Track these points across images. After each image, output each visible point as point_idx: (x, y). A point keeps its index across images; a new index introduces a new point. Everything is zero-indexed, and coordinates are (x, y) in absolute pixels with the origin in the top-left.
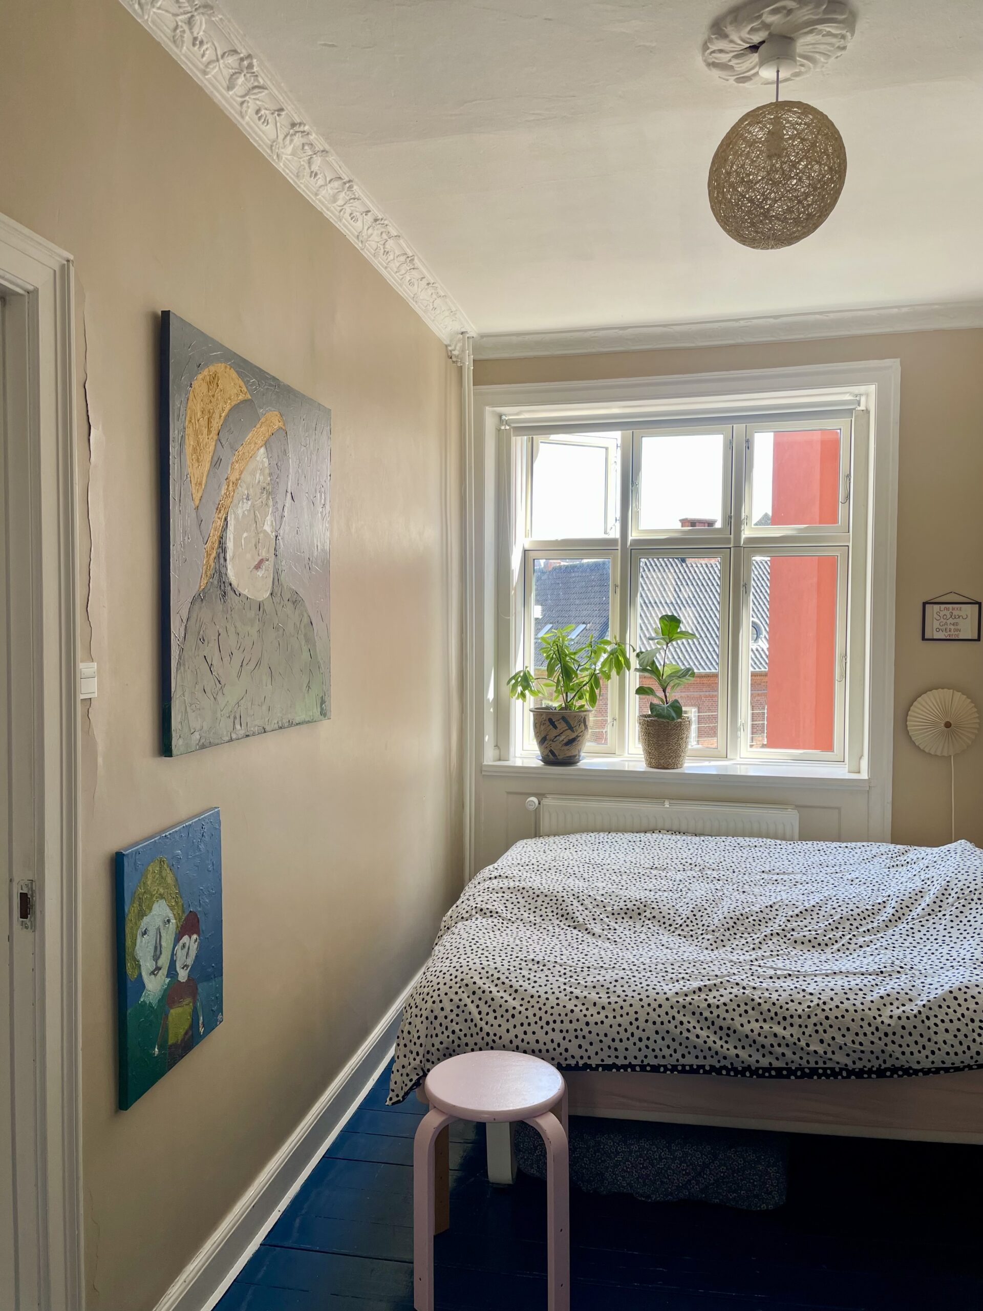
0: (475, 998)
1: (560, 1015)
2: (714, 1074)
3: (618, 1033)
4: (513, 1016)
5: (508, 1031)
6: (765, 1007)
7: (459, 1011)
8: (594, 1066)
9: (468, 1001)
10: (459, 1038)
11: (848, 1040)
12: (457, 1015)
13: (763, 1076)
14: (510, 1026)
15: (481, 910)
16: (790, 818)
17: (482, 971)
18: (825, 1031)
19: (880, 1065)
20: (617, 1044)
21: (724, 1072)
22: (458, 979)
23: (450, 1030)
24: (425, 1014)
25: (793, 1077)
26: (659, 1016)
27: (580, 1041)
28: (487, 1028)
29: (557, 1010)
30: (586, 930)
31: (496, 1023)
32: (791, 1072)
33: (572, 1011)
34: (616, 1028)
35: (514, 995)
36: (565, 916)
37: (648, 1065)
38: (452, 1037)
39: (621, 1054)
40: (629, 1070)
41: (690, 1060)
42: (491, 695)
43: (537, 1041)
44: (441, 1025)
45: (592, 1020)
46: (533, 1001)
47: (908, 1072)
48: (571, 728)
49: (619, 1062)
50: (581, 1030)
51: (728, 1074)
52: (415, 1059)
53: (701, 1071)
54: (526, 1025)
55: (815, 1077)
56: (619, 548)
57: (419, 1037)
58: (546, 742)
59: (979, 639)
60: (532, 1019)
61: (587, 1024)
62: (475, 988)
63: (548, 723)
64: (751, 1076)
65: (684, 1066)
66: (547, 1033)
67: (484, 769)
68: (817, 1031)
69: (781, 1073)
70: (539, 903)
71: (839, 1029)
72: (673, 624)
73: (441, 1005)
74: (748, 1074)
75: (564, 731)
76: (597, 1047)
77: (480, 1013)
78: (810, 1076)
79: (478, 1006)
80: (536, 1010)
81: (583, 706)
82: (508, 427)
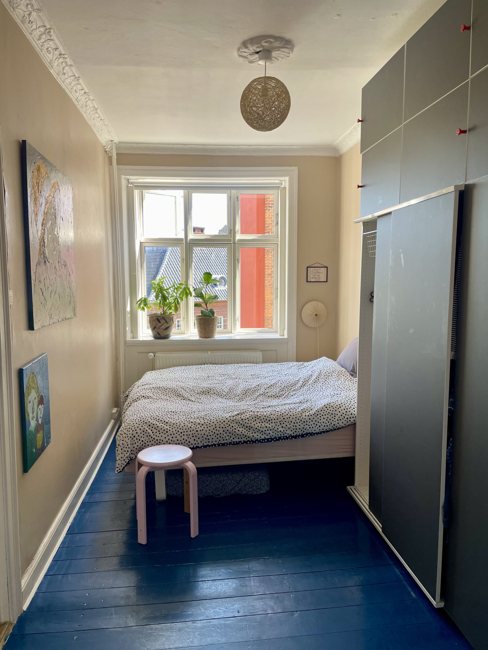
0: (150, 427)
1: (186, 429)
2: (245, 444)
3: (209, 433)
4: (167, 432)
5: (165, 438)
6: (262, 418)
7: (144, 433)
8: (200, 447)
9: (148, 429)
10: (145, 443)
11: (291, 425)
12: (143, 435)
13: (262, 442)
14: (166, 436)
15: (144, 396)
16: (259, 355)
17: (151, 417)
18: (283, 423)
19: (302, 433)
20: (209, 437)
21: (248, 442)
22: (142, 421)
23: (141, 440)
24: (129, 436)
25: (273, 441)
26: (224, 425)
27: (195, 438)
28: (156, 438)
29: (184, 428)
30: (189, 400)
31: (160, 435)
32: (272, 439)
33: (191, 427)
34: (208, 431)
35: (166, 424)
36: (179, 395)
37: (221, 443)
38: (142, 443)
39: (210, 441)
40: (214, 446)
41: (236, 440)
42: (128, 309)
43: (178, 440)
44: (137, 439)
45: (199, 430)
46: (174, 426)
47: (311, 434)
48: (167, 322)
49: (210, 444)
50: (195, 434)
51: (250, 443)
52: (127, 454)
53: (240, 443)
54: (172, 434)
55: (280, 440)
56: (184, 242)
57: (128, 445)
58: (156, 329)
59: (327, 281)
60: (175, 432)
61: (197, 431)
62: (150, 424)
63: (157, 321)
64: (258, 443)
65: (234, 442)
66: (181, 436)
67: (127, 342)
68: (281, 424)
69: (268, 440)
70: (167, 392)
71: (288, 422)
72: (209, 276)
73: (136, 432)
74: (257, 442)
75: (164, 324)
76: (201, 439)
77: (153, 433)
78: (279, 440)
79: (152, 430)
80: (176, 428)
81: (171, 313)
82: (132, 185)
